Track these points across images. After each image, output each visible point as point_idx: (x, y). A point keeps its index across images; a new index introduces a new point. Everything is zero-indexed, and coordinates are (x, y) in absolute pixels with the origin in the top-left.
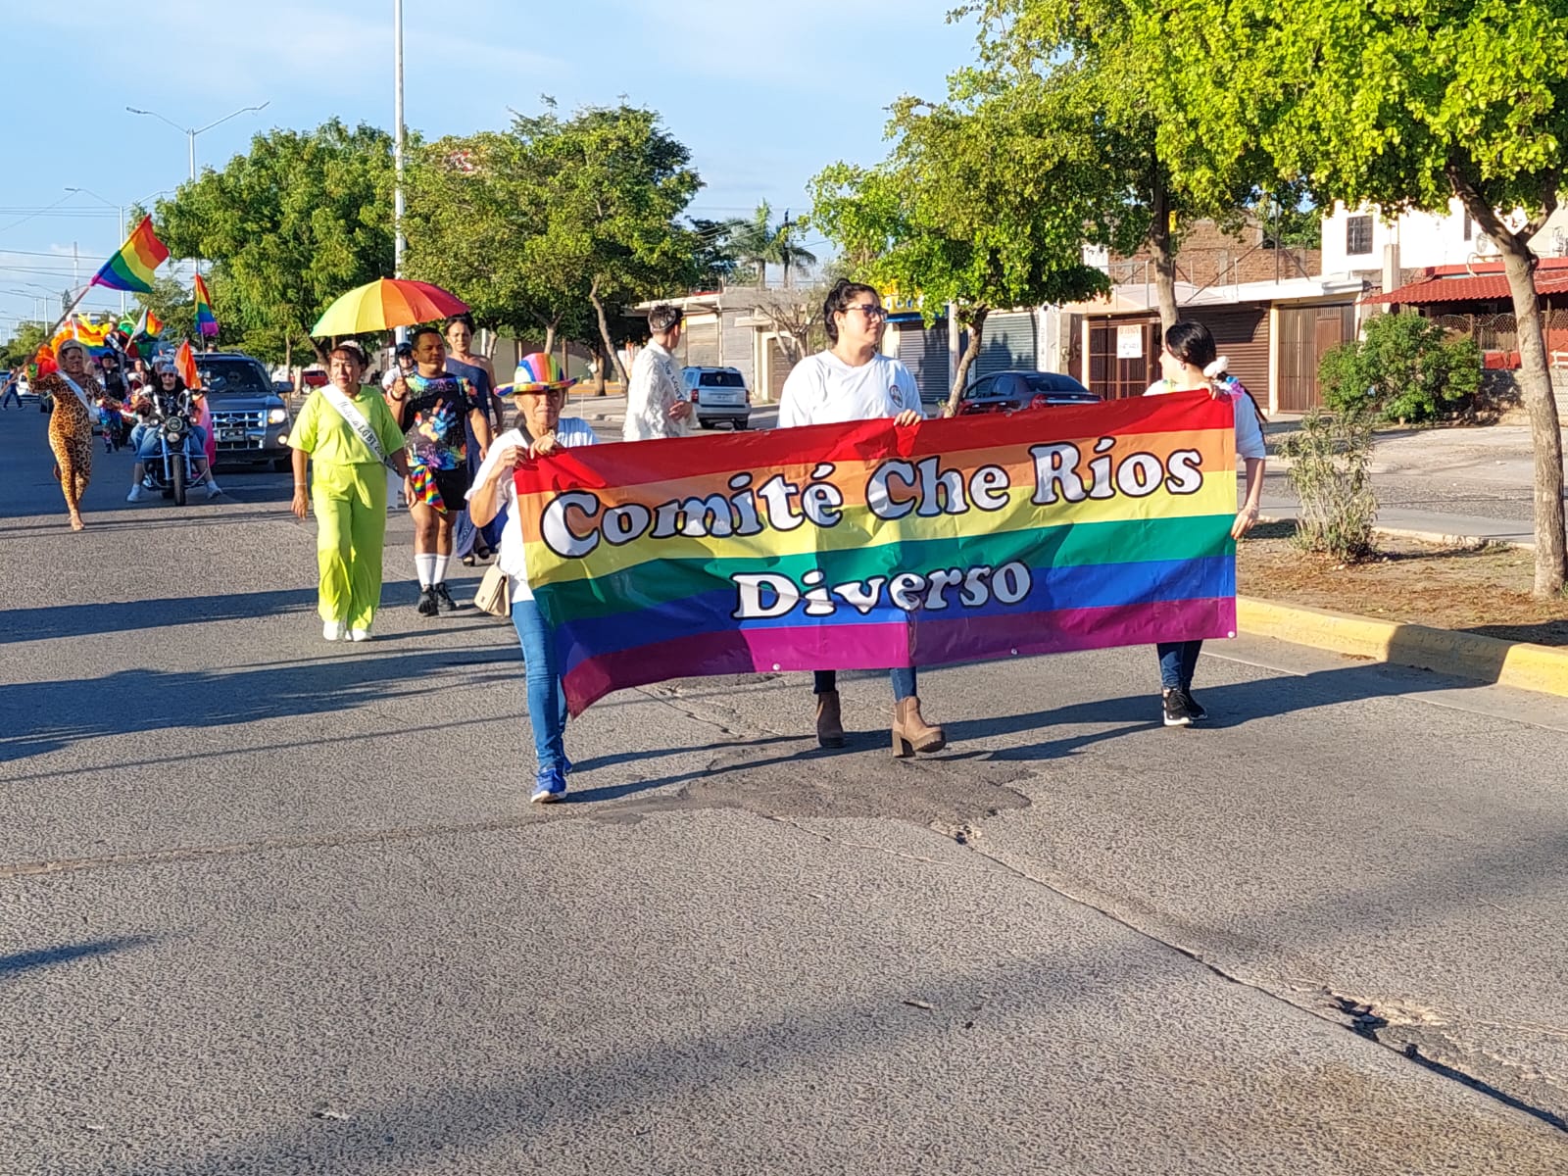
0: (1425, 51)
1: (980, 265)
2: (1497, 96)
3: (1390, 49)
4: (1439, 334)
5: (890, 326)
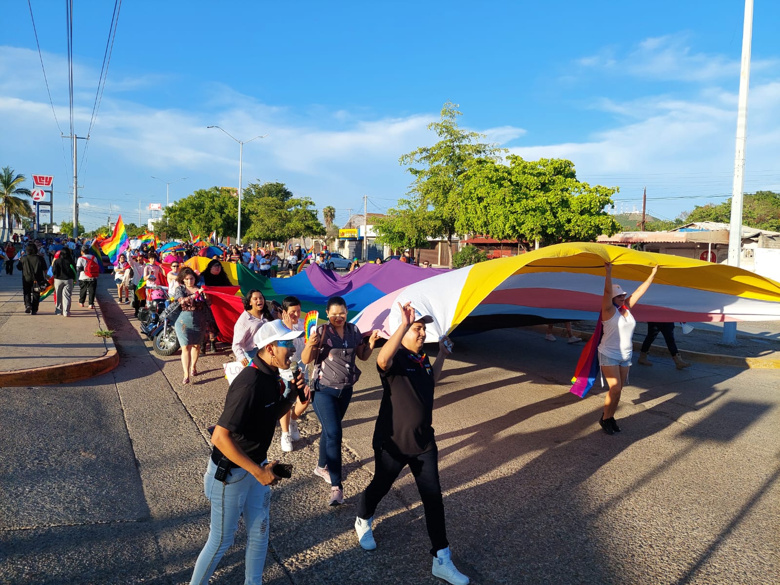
0: (520, 218)
1: (406, 240)
2: (532, 227)
3: (514, 217)
4: (477, 250)
5: (347, 240)
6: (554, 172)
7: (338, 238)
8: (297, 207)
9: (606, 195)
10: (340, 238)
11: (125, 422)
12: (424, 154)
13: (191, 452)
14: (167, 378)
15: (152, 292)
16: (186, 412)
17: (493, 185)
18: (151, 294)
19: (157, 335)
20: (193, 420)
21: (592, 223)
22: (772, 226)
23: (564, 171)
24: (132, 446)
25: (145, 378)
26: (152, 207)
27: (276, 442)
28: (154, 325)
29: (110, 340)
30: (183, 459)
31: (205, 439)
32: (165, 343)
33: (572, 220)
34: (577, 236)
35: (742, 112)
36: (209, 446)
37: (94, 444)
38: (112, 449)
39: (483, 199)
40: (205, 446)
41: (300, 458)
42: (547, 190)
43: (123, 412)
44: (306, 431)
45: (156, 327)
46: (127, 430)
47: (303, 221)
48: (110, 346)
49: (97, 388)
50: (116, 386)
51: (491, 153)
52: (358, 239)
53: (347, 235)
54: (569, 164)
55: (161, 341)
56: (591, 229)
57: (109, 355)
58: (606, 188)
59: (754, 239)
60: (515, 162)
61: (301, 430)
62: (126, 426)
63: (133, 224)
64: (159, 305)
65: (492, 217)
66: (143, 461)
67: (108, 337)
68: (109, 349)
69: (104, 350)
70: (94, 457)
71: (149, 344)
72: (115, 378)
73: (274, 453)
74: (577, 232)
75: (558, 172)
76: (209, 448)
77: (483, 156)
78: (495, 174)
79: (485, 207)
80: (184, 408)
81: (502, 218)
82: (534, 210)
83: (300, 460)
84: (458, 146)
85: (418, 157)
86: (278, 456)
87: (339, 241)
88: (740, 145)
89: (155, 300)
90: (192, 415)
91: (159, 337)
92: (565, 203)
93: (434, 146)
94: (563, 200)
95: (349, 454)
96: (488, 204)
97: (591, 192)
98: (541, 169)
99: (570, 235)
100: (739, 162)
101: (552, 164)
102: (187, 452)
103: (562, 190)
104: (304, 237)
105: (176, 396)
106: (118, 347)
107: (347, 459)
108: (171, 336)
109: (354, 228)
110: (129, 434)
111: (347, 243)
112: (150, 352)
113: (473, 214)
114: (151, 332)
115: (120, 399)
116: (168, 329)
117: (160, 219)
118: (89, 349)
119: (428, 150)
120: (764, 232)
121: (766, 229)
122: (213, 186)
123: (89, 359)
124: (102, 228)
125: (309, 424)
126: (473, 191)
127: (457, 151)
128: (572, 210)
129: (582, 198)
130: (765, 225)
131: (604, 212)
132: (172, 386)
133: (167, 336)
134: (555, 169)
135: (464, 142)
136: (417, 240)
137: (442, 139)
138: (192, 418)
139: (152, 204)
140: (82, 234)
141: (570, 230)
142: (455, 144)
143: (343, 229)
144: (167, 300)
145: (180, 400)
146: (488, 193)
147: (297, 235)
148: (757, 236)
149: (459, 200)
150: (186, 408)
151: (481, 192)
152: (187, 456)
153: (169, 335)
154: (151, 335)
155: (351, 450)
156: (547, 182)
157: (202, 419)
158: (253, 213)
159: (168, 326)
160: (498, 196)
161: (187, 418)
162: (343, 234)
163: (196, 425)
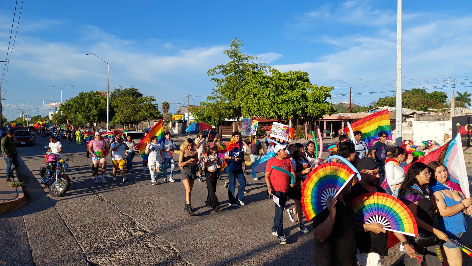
0: (279, 106)
1: (212, 121)
2: (287, 111)
3: (276, 106)
5: (177, 122)
6: (297, 79)
7: (171, 121)
8: (144, 102)
9: (327, 92)
10: (172, 121)
11: (28, 240)
12: (221, 69)
13: (71, 256)
14: (57, 211)
15: (48, 157)
16: (69, 232)
17: (263, 86)
18: (48, 158)
19: (51, 184)
20: (73, 236)
21: (320, 108)
22: (422, 108)
23: (303, 78)
24: (32, 254)
25: (42, 212)
26: (51, 105)
27: (127, 247)
28: (49, 178)
29: (20, 189)
30: (66, 261)
31: (81, 248)
32: (57, 189)
33: (309, 106)
34: (312, 116)
35: (399, 42)
36: (83, 252)
37: (5, 254)
38: (18, 258)
39: (257, 95)
40: (81, 252)
41: (142, 256)
42: (294, 89)
43: (27, 233)
44: (147, 239)
45: (51, 179)
46: (29, 245)
47: (148, 111)
48: (20, 192)
49: (10, 219)
50: (23, 218)
51: (261, 69)
52: (184, 121)
53: (177, 119)
54: (306, 74)
55: (54, 188)
56: (319, 111)
57: (19, 198)
58: (326, 88)
59: (412, 116)
60: (274, 73)
61: (144, 239)
62: (28, 242)
63: (39, 116)
64: (53, 165)
65: (262, 105)
66: (38, 264)
67: (19, 187)
68: (19, 194)
69: (16, 194)
70: (5, 263)
71: (46, 190)
72: (22, 212)
73: (126, 254)
74: (311, 113)
75: (299, 78)
76: (84, 253)
77: (256, 70)
78: (263, 80)
79: (258, 100)
80: (68, 229)
81: (268, 106)
82: (287, 101)
83: (142, 257)
84: (241, 64)
85: (218, 71)
86: (128, 256)
87: (172, 123)
88: (399, 62)
89: (50, 162)
90: (73, 234)
91: (52, 185)
92: (304, 97)
93: (227, 64)
94: (303, 94)
95: (173, 252)
96: (260, 98)
97: (318, 90)
98: (290, 77)
99: (308, 115)
100: (399, 71)
101: (296, 74)
102: (69, 256)
103: (302, 89)
104: (149, 121)
105: (62, 223)
106: (25, 193)
107: (172, 255)
108: (61, 184)
109: (181, 114)
110: (30, 248)
111: (177, 124)
112: (47, 195)
113: (251, 104)
114: (47, 182)
115: (25, 226)
116: (59, 180)
117: (57, 112)
118: (6, 194)
119: (223, 67)
120: (417, 112)
121: (418, 110)
122: (91, 90)
123: (5, 201)
124: (18, 119)
125: (149, 235)
126: (250, 90)
127: (241, 67)
128: (308, 100)
129: (314, 93)
130: (418, 108)
131: (326, 101)
132: (61, 215)
133: (58, 184)
134: (298, 77)
135: (245, 62)
136: (219, 121)
137: (232, 60)
138: (73, 235)
139: (51, 103)
140: (5, 123)
141: (307, 112)
142: (240, 63)
143: (174, 115)
144: (58, 162)
145: (65, 224)
146: (259, 91)
147: (145, 119)
148: (413, 114)
149: (243, 96)
150: (69, 229)
151: (255, 91)
152: (68, 259)
153: (59, 184)
154: (48, 185)
155: (175, 249)
156: (293, 84)
157: (79, 236)
158: (116, 107)
159: (58, 178)
160: (265, 93)
161: (70, 236)
162: (174, 118)
163: (75, 239)
